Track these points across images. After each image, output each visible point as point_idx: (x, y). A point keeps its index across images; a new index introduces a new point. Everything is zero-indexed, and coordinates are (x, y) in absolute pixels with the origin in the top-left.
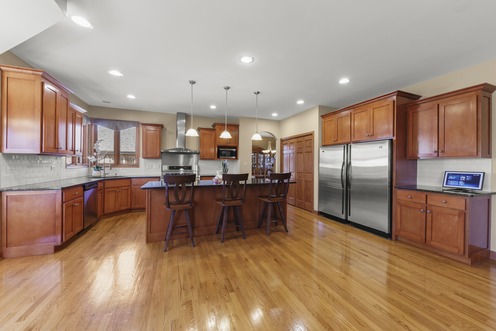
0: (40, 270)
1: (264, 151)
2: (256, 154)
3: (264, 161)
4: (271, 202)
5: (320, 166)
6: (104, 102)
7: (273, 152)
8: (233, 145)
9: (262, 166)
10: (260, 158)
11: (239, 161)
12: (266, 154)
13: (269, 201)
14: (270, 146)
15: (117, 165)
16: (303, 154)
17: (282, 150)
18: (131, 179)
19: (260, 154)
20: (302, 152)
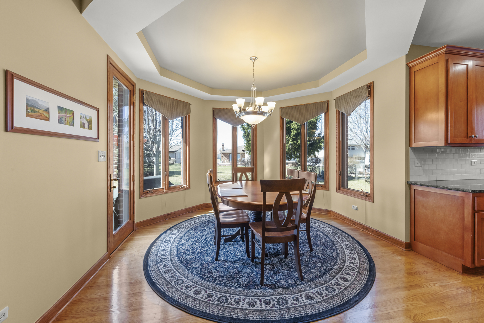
0: (436, 285)
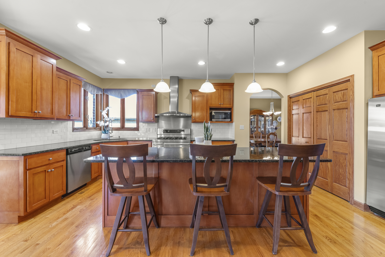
1: (264, 113)
2: (255, 117)
3: (265, 124)
4: (280, 196)
5: (369, 130)
6: (107, 72)
7: (276, 113)
8: (228, 106)
9: (263, 129)
10: (261, 121)
11: (234, 123)
12: (268, 116)
13: (277, 193)
14: (272, 107)
15: (122, 128)
16: (329, 113)
17: (290, 110)
18: (128, 142)
19: (260, 117)
20: (326, 109)
